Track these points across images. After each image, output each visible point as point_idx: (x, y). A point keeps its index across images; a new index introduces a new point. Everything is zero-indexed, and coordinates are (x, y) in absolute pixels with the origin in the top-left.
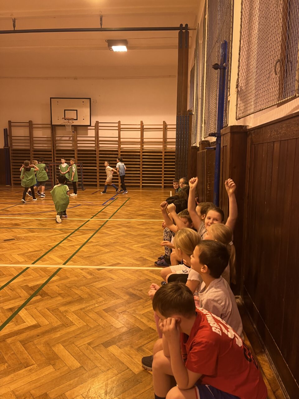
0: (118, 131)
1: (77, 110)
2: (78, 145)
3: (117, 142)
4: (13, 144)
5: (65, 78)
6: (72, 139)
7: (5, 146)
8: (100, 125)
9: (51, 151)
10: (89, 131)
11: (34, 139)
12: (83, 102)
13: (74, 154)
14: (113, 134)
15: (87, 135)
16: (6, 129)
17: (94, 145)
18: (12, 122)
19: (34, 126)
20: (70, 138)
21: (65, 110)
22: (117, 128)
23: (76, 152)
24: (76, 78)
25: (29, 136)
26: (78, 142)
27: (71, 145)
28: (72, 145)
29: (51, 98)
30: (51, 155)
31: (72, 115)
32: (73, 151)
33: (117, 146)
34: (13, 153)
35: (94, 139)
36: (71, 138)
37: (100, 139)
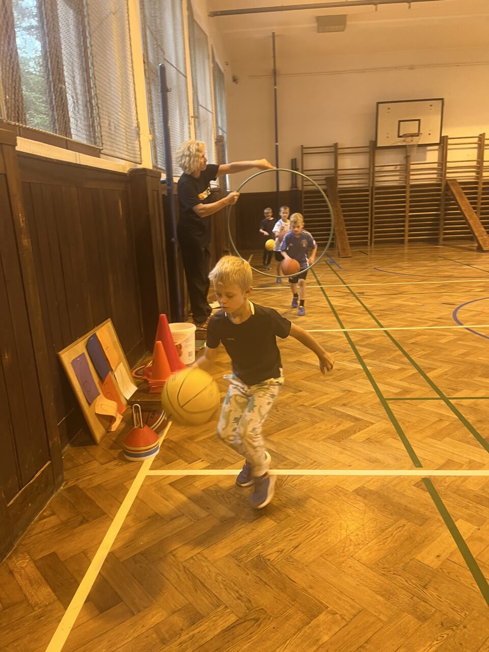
0: (476, 151)
1: (419, 120)
2: (412, 177)
3: (474, 168)
4: (305, 183)
5: (396, 68)
6: (401, 168)
7: (292, 187)
8: (450, 141)
9: (367, 191)
10: (428, 153)
11: (340, 172)
12: (431, 106)
13: (404, 192)
14: (468, 155)
15: (425, 160)
16: (295, 159)
17: (435, 176)
18: (304, 146)
19: (340, 151)
20: (397, 168)
21: (400, 121)
22: (476, 146)
23: (408, 190)
24: (412, 68)
25: (333, 167)
26: (411, 173)
27: (397, 178)
28: (400, 178)
29: (378, 103)
30: (367, 195)
31: (412, 128)
32: (404, 187)
33: (474, 174)
34: (306, 198)
35: (436, 166)
36: (399, 167)
37: (449, 165)
